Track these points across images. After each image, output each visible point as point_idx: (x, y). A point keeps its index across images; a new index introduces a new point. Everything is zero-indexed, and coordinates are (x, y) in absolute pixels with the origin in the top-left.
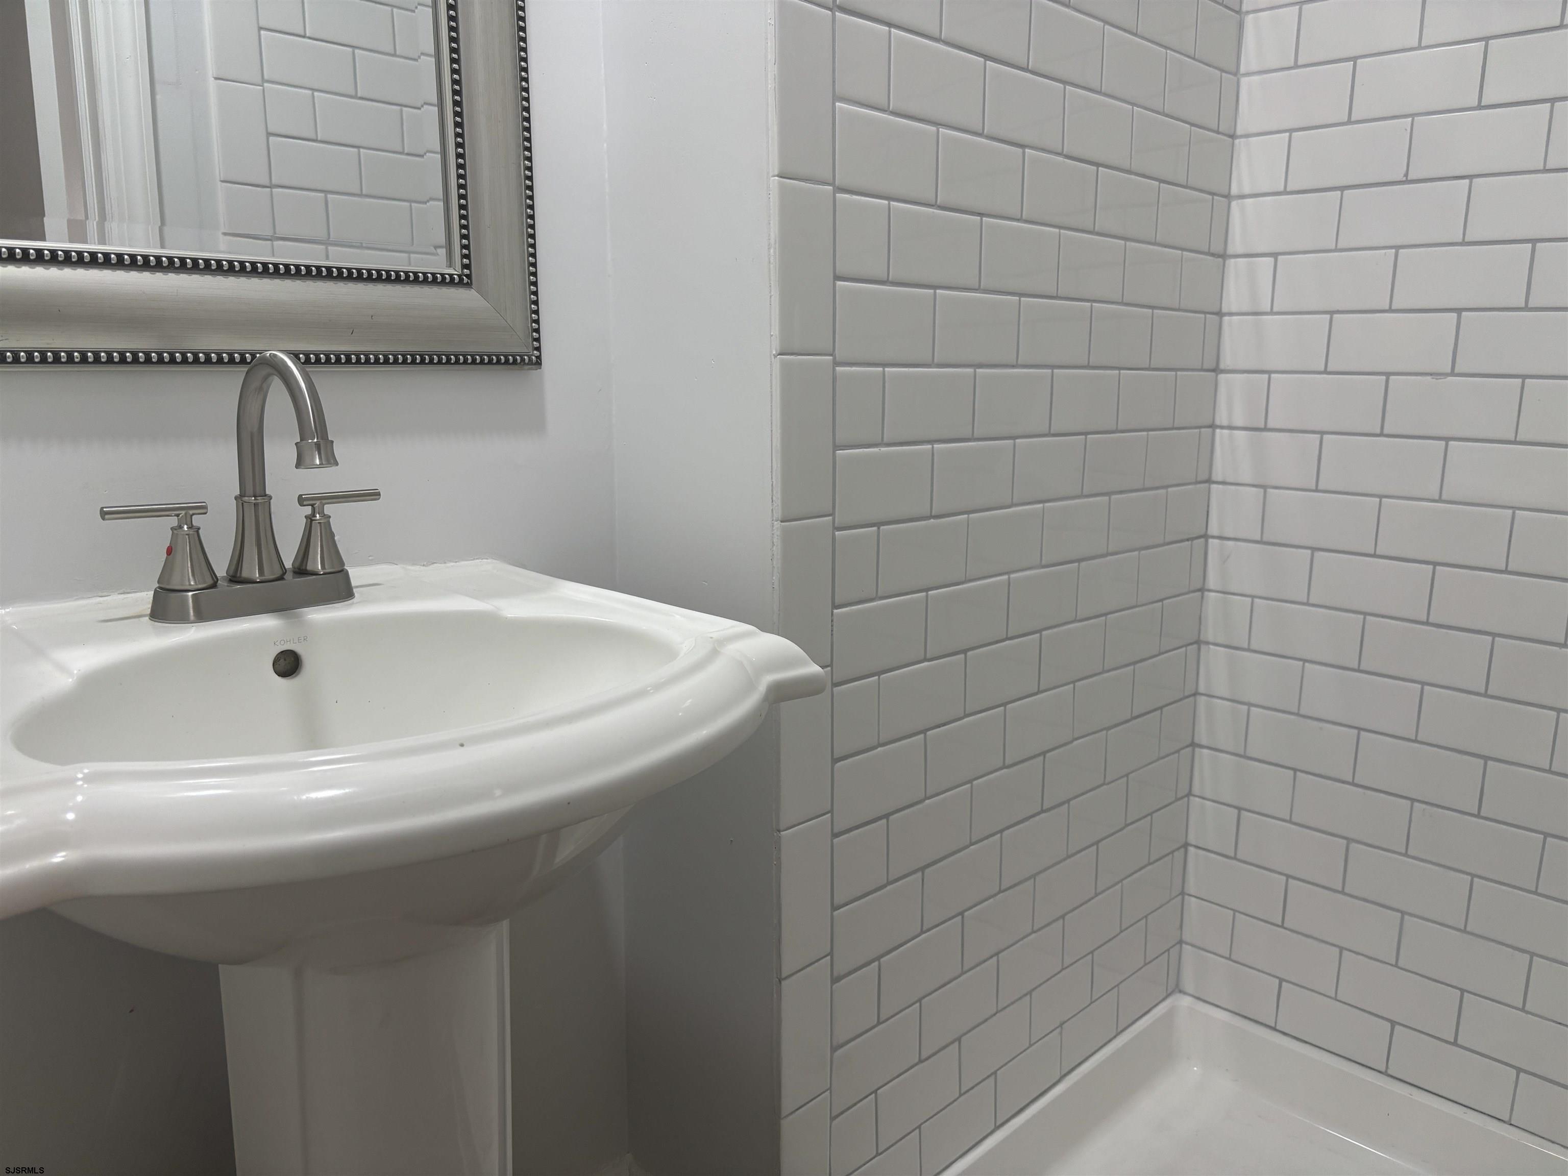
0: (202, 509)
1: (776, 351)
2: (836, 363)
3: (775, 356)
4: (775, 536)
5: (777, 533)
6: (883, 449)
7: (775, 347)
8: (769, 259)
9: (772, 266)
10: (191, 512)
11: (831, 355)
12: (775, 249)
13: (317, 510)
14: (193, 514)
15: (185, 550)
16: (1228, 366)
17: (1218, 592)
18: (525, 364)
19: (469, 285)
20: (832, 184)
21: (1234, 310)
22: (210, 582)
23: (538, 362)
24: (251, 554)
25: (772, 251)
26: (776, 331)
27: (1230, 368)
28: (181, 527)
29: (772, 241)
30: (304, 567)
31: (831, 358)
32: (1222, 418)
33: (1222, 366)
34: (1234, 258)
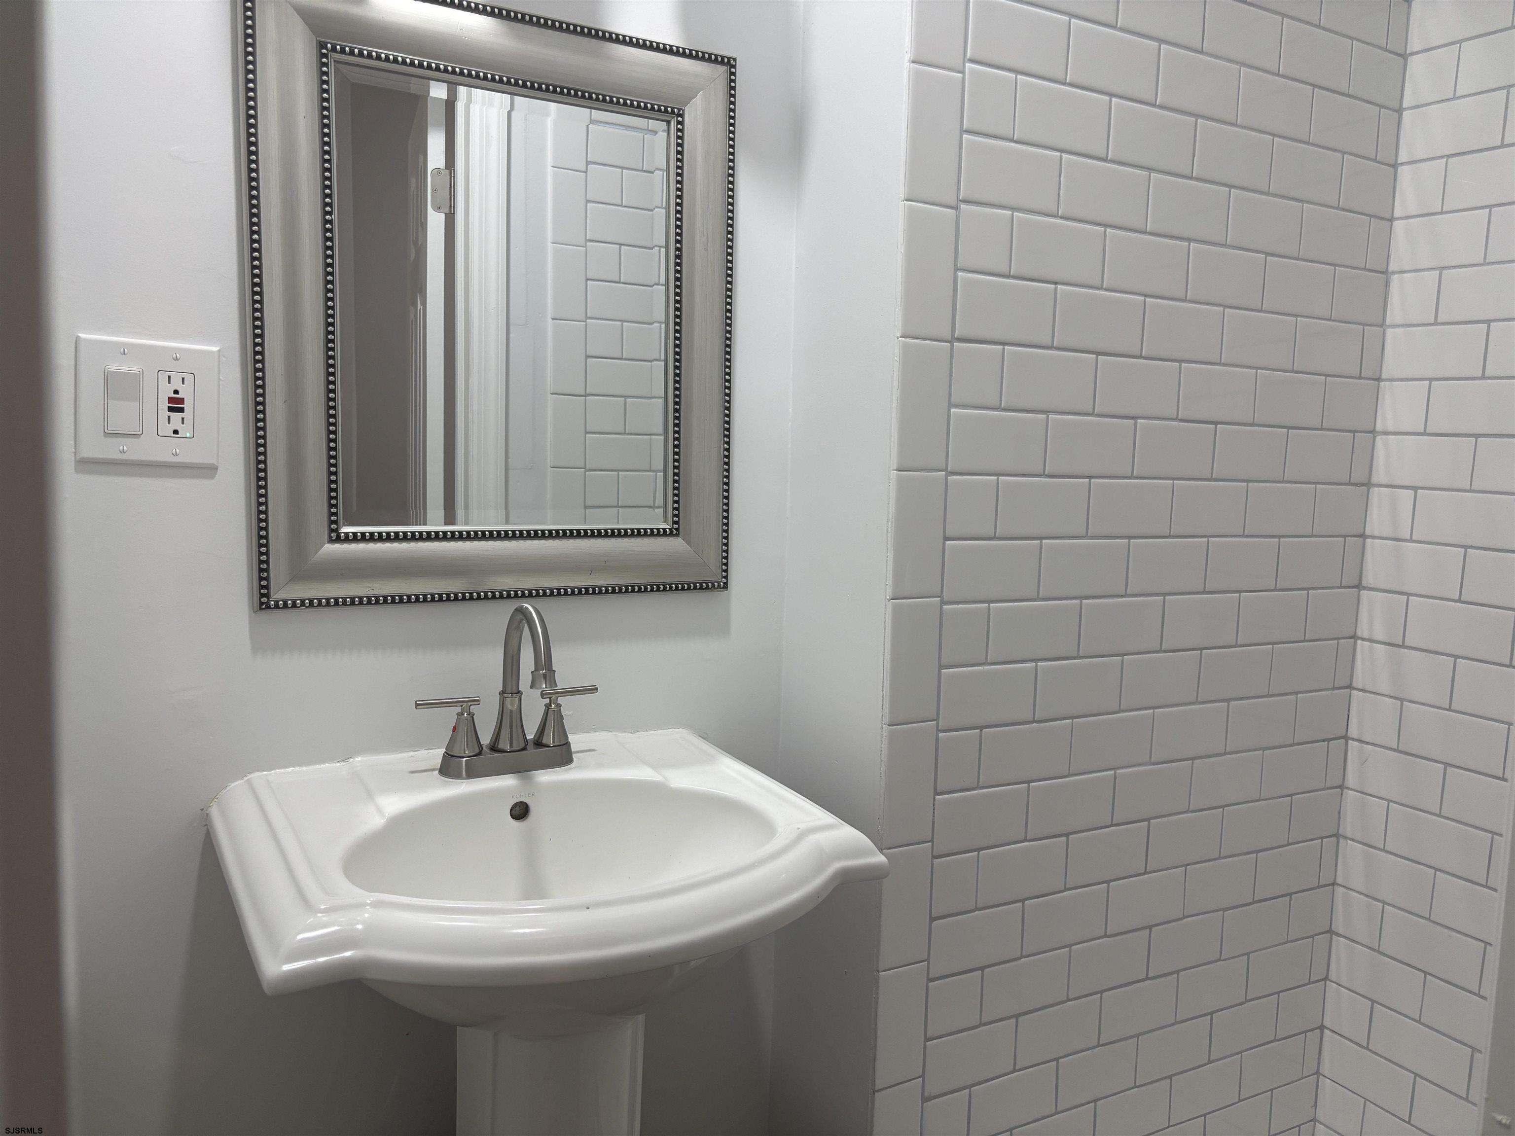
0: (477, 702)
1: (889, 596)
2: (943, 603)
3: (889, 600)
4: (884, 736)
5: (885, 734)
6: (986, 667)
7: (889, 593)
8: (888, 529)
9: (889, 535)
10: (469, 704)
11: (939, 597)
12: (892, 522)
13: (552, 702)
14: (471, 705)
15: (463, 729)
16: (1370, 584)
17: (1357, 791)
18: (715, 588)
19: (677, 535)
20: (946, 470)
21: (1377, 534)
22: (477, 751)
23: (726, 586)
24: (505, 732)
25: (890, 523)
26: (890, 582)
27: (1372, 586)
28: (463, 714)
29: (890, 516)
30: (540, 741)
31: (939, 599)
32: (1363, 630)
33: (1364, 583)
34: (1377, 487)
